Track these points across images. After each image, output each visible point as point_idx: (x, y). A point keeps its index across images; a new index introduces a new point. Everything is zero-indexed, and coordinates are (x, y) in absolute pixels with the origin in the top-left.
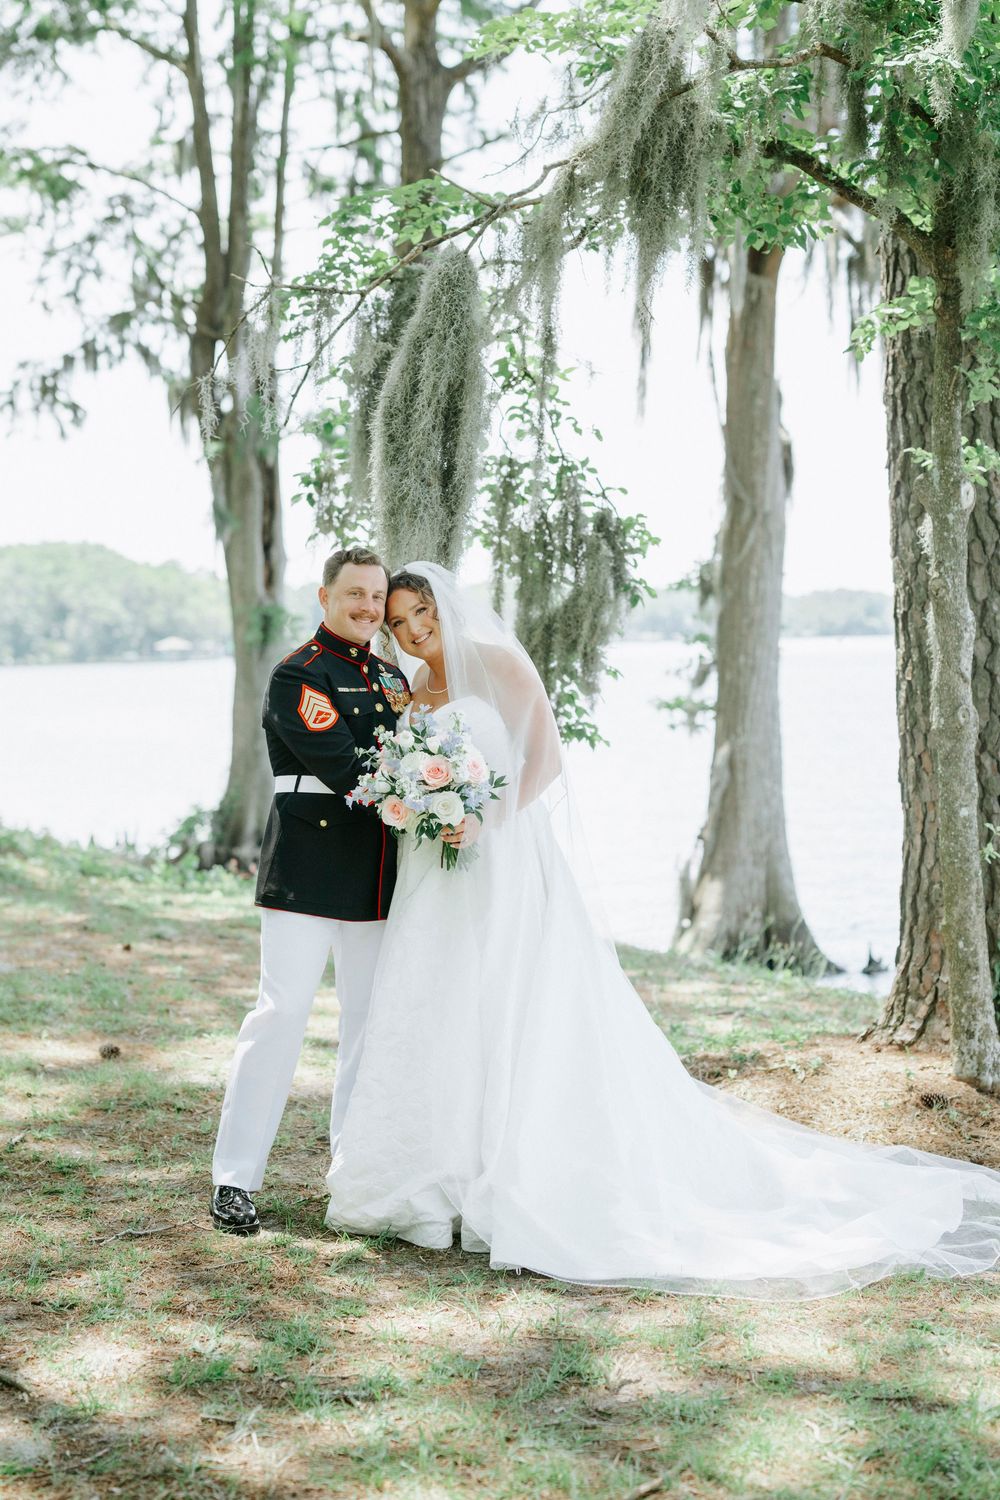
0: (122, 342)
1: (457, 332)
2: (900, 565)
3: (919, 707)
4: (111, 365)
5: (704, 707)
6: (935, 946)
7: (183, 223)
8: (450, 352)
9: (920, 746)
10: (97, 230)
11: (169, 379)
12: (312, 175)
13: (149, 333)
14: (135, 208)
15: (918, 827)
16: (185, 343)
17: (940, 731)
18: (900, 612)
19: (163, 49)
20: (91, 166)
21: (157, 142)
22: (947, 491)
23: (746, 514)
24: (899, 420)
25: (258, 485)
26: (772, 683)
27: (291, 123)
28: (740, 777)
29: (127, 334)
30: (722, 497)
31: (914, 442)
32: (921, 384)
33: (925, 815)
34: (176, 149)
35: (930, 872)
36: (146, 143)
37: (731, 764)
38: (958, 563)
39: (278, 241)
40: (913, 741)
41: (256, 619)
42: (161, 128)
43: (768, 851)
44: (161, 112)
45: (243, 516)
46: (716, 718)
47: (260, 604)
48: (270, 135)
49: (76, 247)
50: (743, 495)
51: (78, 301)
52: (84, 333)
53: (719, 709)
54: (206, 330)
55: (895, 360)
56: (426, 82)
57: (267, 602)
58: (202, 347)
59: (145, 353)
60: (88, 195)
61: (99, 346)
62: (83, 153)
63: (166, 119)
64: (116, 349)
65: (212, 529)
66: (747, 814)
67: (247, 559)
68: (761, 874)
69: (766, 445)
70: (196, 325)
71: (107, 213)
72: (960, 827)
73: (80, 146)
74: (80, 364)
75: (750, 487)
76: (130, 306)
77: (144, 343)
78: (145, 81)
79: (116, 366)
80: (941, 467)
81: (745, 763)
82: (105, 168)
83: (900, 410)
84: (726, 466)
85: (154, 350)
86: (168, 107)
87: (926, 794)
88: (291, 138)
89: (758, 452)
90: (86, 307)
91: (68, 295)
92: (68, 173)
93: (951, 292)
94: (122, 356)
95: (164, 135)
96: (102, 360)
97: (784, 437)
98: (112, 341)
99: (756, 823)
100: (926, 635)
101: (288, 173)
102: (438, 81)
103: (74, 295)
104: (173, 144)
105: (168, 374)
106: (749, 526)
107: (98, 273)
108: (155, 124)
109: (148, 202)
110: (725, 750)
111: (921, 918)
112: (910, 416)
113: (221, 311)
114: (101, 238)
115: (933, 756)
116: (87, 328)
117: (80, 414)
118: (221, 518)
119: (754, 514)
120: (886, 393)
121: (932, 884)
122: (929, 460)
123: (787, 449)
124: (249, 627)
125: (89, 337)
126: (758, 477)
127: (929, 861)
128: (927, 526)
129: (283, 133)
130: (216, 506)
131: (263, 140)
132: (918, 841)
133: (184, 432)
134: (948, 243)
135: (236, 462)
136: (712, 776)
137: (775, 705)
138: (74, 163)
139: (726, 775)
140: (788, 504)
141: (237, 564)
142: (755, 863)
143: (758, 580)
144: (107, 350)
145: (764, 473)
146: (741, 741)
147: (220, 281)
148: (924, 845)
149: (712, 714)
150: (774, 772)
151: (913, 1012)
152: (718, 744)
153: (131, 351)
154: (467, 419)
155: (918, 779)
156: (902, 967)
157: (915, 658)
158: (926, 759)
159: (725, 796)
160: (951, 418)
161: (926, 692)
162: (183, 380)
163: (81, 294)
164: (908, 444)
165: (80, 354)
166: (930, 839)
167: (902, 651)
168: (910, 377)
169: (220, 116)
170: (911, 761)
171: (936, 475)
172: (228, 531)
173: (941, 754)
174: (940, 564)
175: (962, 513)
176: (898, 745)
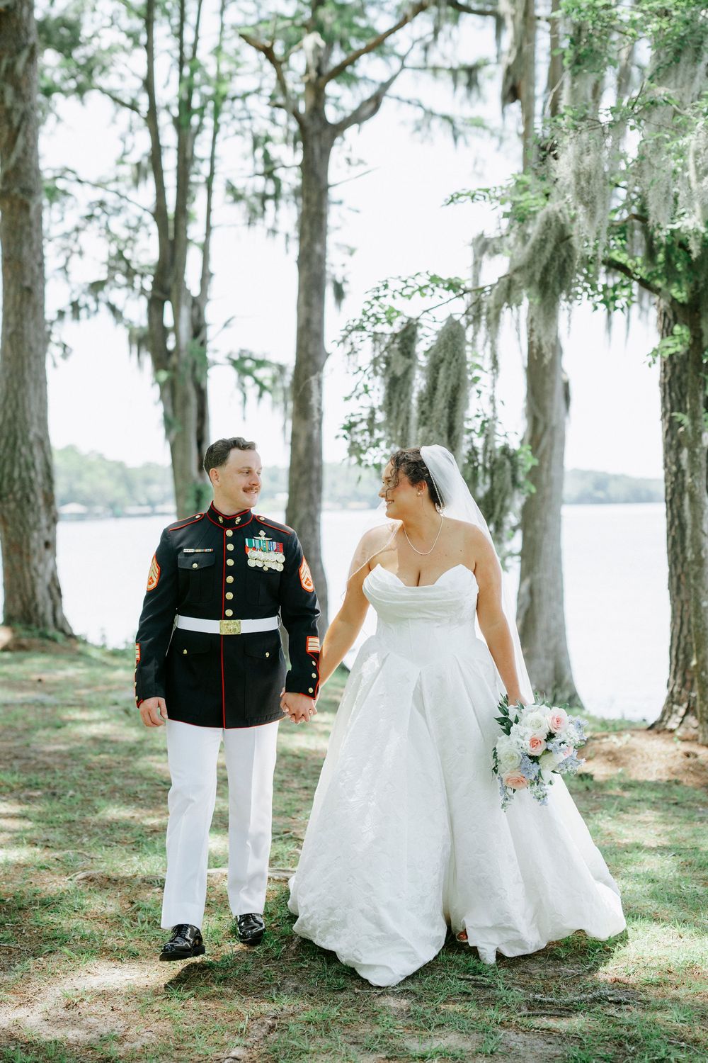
0: (97, 300)
1: (457, 360)
2: (668, 473)
3: (679, 549)
4: (88, 317)
5: (511, 554)
6: (689, 677)
7: (140, 219)
8: (453, 370)
9: (679, 570)
10: (81, 224)
11: (129, 325)
12: (231, 189)
13: (117, 295)
14: (109, 210)
15: (678, 613)
16: (143, 303)
17: (693, 562)
18: (668, 498)
19: (127, 101)
20: (80, 181)
21: (121, 162)
22: (695, 437)
23: (540, 428)
24: (667, 397)
25: (194, 400)
26: (557, 539)
27: (217, 152)
28: (536, 601)
29: (101, 295)
30: (524, 415)
31: (676, 408)
32: (679, 378)
33: (683, 607)
34: (135, 169)
35: (685, 637)
36: (113, 163)
37: (531, 592)
38: (701, 474)
39: (208, 234)
40: (676, 567)
41: (191, 493)
42: (124, 154)
43: (555, 649)
44: (125, 142)
45: (183, 422)
46: (522, 561)
47: (195, 483)
48: (202, 160)
49: (66, 235)
50: (539, 415)
51: (67, 273)
52: (71, 295)
53: (523, 555)
54: (158, 294)
55: (665, 365)
56: (319, 134)
57: (200, 482)
58: (155, 305)
59: (113, 308)
60: (76, 200)
61: (81, 304)
62: (73, 172)
63: (128, 147)
64: (93, 306)
65: (162, 431)
66: (541, 625)
67: (186, 451)
68: (550, 664)
69: (553, 382)
70: (152, 291)
71: (88, 212)
72: (702, 611)
73: (71, 167)
74: (68, 316)
75: (543, 410)
76: (103, 276)
77: (112, 301)
78: (114, 121)
79: (93, 318)
80: (693, 424)
81: (540, 591)
82: (88, 182)
83: (668, 391)
84: (527, 396)
85: (119, 307)
86: (129, 139)
87: (683, 596)
88: (216, 162)
89: (548, 386)
90: (72, 277)
91: (60, 269)
92: (60, 184)
93: (697, 336)
94: (97, 311)
95: (127, 159)
96: (83, 313)
97: (564, 377)
98: (89, 300)
99: (548, 631)
100: (683, 511)
101: (215, 186)
102: (327, 133)
103: (64, 268)
104: (132, 165)
105: (127, 323)
106: (542, 435)
107: (81, 253)
108: (120, 151)
109: (117, 205)
110: (527, 582)
111: (680, 663)
112: (673, 395)
113: (170, 281)
114: (84, 229)
115: (687, 575)
116: (73, 292)
117: (67, 350)
118: (168, 424)
119: (545, 427)
120: (660, 382)
121: (686, 644)
122: (686, 420)
123: (566, 385)
124: (187, 498)
125: (75, 299)
126: (548, 403)
127: (685, 631)
128: (685, 454)
129: (212, 159)
130: (165, 415)
131: (197, 164)
132: (678, 621)
133: (140, 363)
134: (696, 311)
135: (179, 384)
136: (518, 599)
137: (559, 553)
138: (66, 179)
139: (527, 599)
140: (567, 420)
141: (179, 455)
142: (547, 657)
143: (548, 470)
144: (86, 306)
145: (552, 400)
146: (538, 576)
147: (168, 261)
148: (682, 623)
149: (518, 558)
150: (559, 597)
151: (676, 712)
152: (522, 578)
153: (103, 308)
154: (461, 403)
155: (678, 589)
156: (670, 689)
157: (677, 523)
158: (683, 578)
159: (527, 613)
160: (697, 399)
161: (683, 542)
162: (141, 328)
163: (69, 268)
164: (672, 411)
165: (69, 309)
166: (685, 620)
167: (670, 519)
168: (673, 373)
169: (168, 147)
170: (675, 579)
171: (690, 428)
172: (173, 434)
173: (692, 573)
174: (692, 475)
175: (703, 448)
176: (667, 570)
